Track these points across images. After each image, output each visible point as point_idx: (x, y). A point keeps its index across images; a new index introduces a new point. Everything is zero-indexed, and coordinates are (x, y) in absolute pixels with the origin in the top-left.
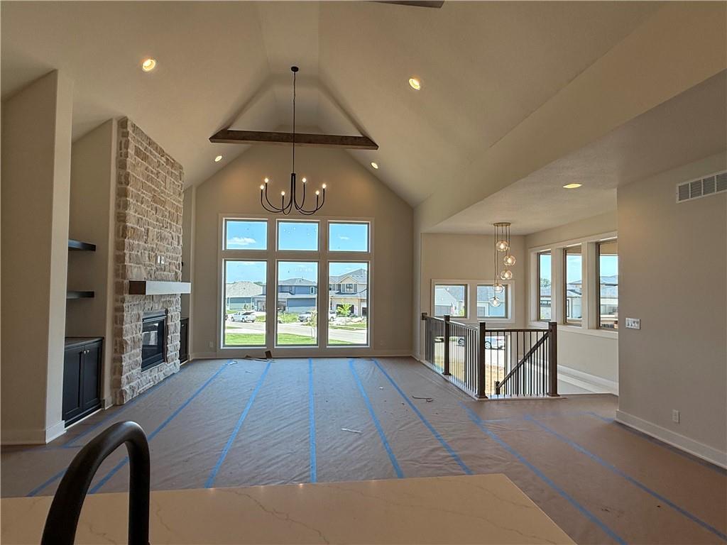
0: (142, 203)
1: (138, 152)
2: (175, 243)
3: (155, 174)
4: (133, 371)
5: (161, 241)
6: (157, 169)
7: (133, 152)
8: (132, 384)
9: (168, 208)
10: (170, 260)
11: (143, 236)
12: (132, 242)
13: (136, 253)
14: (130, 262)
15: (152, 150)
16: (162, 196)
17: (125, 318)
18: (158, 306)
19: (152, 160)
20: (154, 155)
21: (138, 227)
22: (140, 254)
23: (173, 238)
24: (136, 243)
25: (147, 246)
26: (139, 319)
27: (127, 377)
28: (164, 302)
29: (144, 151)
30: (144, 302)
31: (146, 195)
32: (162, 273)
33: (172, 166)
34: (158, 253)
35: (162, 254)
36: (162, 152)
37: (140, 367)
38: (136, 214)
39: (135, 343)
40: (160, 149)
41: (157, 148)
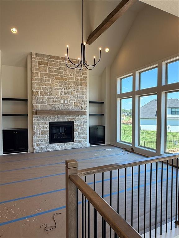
0: (45, 81)
1: (40, 63)
2: (80, 94)
3: (57, 69)
4: (42, 142)
5: (64, 94)
6: (59, 66)
7: (37, 64)
8: (42, 147)
9: (71, 81)
10: (74, 102)
11: (47, 93)
12: (37, 96)
13: (41, 100)
14: (36, 104)
15: (53, 60)
16: (64, 77)
17: (33, 123)
18: (63, 120)
19: (53, 64)
20: (55, 61)
21: (43, 91)
22: (44, 100)
23: (77, 93)
24: (42, 96)
25: (51, 97)
26: (45, 124)
27: (37, 144)
28: (69, 118)
29: (46, 61)
30: (49, 118)
31: (50, 78)
32: (67, 107)
33: (75, 62)
34: (62, 99)
35: (66, 99)
36: (64, 59)
37: (49, 142)
38: (41, 86)
39: (42, 133)
40: (62, 58)
41: (58, 58)
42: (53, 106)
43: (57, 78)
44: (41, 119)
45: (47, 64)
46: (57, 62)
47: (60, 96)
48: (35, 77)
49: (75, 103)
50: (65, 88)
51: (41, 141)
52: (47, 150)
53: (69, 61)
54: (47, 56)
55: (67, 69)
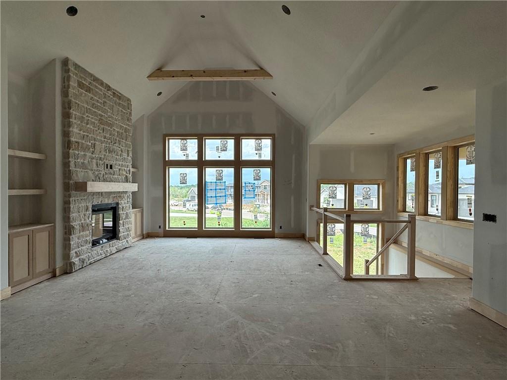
1: (81, 85)
2: (125, 155)
3: (101, 103)
4: (82, 248)
5: (109, 153)
6: (103, 100)
7: (76, 85)
8: (82, 257)
9: (116, 129)
10: (119, 167)
11: (90, 148)
12: (77, 152)
13: (82, 161)
14: (75, 167)
15: (97, 85)
16: (109, 120)
17: (71, 209)
18: (108, 200)
19: (97, 92)
20: (99, 89)
21: (84, 142)
22: (86, 162)
23: (122, 151)
24: (82, 153)
25: (94, 156)
26: (87, 210)
27: (76, 252)
28: (114, 197)
29: (88, 84)
30: (93, 197)
31: (92, 118)
32: (111, 176)
33: (120, 98)
34: (107, 162)
35: (111, 163)
36: (108, 88)
37: (91, 245)
38: (81, 132)
39: (83, 228)
40: (107, 84)
41: (102, 83)
42: (97, 173)
43: (101, 121)
44: (81, 200)
45: (89, 90)
46: (101, 90)
47: (105, 155)
48: (74, 112)
49: (120, 170)
50: (110, 141)
51: (81, 246)
52: (89, 262)
53: (114, 93)
54: (90, 73)
55: (112, 108)
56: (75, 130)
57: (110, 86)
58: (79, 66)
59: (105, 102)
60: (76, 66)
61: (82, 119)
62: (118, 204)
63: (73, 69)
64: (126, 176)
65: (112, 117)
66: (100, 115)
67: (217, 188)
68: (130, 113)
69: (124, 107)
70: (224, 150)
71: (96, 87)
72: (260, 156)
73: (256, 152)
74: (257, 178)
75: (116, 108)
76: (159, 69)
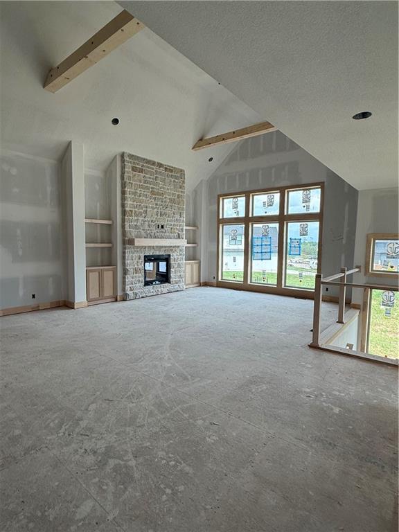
0: (140, 196)
1: (134, 169)
2: (177, 216)
3: (153, 179)
4: (136, 285)
5: (161, 216)
6: (155, 175)
7: (131, 170)
8: (136, 291)
9: (168, 197)
10: (171, 227)
11: (142, 214)
12: (131, 218)
13: (135, 223)
14: (129, 228)
15: (149, 165)
17: (126, 257)
18: (160, 252)
19: (148, 171)
20: (151, 168)
21: (137, 210)
22: (139, 224)
23: (174, 214)
24: (136, 218)
25: (146, 219)
26: (140, 258)
27: (130, 287)
28: (166, 250)
29: (141, 167)
30: (144, 250)
31: (145, 192)
32: (163, 234)
33: (172, 171)
34: (158, 223)
35: (162, 224)
36: (160, 165)
37: (143, 284)
38: (135, 203)
39: (136, 271)
40: (158, 163)
41: (154, 163)
43: (153, 193)
44: (135, 251)
45: (141, 171)
46: (153, 169)
47: (156, 218)
49: (171, 229)
50: (162, 207)
51: (135, 283)
52: (142, 296)
53: (166, 168)
54: (142, 158)
55: (163, 181)
56: (129, 202)
57: (162, 163)
58: (133, 156)
59: (156, 177)
60: (131, 156)
61: (135, 194)
62: (169, 255)
63: (128, 159)
64: (179, 234)
65: (164, 188)
66: (152, 188)
67: (263, 244)
68: (183, 182)
69: (176, 178)
70: (271, 205)
71: (148, 167)
72: (308, 209)
73: (304, 204)
74: (304, 233)
75: (167, 180)
76: (201, 140)
